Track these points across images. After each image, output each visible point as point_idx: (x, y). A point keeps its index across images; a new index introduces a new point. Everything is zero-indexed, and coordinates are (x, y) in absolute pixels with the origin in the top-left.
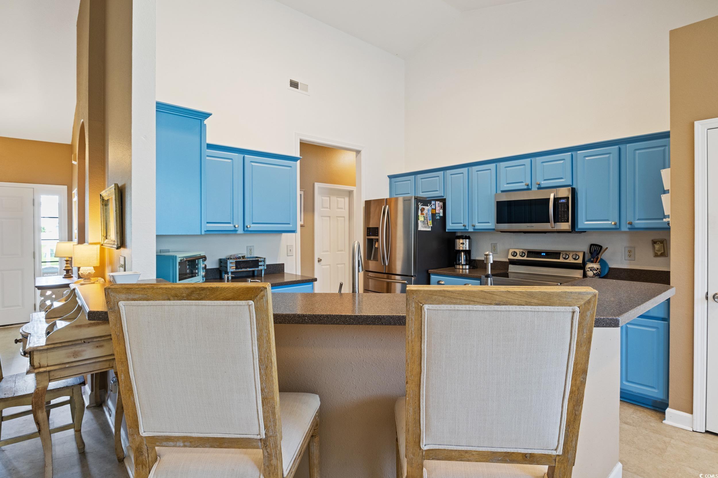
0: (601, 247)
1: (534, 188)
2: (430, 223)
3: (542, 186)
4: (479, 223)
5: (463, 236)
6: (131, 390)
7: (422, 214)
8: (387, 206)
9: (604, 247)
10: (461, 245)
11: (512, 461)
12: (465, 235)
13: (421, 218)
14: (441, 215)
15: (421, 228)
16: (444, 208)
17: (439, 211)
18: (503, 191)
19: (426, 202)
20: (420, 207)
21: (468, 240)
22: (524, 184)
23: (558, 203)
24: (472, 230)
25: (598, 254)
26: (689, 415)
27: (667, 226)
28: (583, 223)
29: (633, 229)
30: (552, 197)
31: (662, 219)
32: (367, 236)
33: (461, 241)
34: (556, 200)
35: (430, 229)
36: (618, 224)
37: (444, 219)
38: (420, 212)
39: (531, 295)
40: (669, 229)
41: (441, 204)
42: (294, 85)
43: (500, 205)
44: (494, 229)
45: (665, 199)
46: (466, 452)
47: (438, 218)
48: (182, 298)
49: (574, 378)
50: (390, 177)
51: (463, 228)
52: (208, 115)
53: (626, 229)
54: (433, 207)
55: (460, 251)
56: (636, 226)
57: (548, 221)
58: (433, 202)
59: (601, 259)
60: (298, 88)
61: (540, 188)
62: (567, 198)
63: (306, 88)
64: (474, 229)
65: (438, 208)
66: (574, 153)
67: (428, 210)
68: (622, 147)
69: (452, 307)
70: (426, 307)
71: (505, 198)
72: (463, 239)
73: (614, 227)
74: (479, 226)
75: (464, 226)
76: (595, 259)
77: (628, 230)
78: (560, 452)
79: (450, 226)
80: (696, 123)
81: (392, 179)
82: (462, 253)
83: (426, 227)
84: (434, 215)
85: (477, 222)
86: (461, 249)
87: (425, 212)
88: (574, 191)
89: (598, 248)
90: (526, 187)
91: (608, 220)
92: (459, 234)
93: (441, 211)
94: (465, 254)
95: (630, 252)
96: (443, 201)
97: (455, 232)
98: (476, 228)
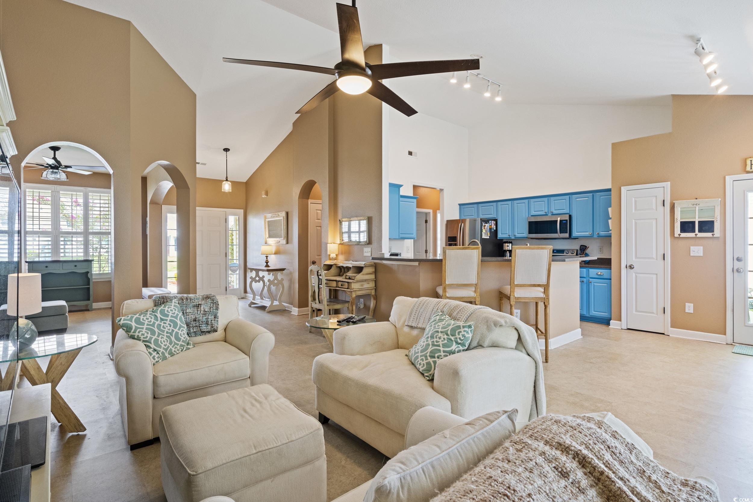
0: (586, 247)
1: (550, 214)
2: (489, 233)
3: (554, 213)
4: (518, 234)
5: (508, 242)
6: (445, 272)
7: (484, 228)
8: (463, 224)
9: (587, 247)
10: (507, 247)
11: (536, 286)
12: (509, 241)
13: (484, 231)
14: (495, 229)
15: (484, 237)
16: (496, 225)
17: (494, 227)
18: (532, 216)
19: (487, 221)
20: (483, 224)
21: (511, 244)
22: (544, 212)
23: (562, 223)
24: (514, 238)
25: (584, 251)
26: (619, 322)
27: (610, 235)
28: (575, 234)
29: (599, 236)
30: (559, 219)
31: (609, 232)
32: (448, 242)
33: (507, 244)
34: (560, 221)
35: (488, 238)
36: (592, 234)
37: (496, 231)
38: (483, 227)
39: (539, 247)
40: (611, 236)
41: (495, 222)
42: (410, 153)
43: (530, 223)
44: (527, 237)
45: (610, 221)
46: (525, 284)
47: (493, 231)
48: (461, 249)
49: (549, 266)
50: (460, 205)
51: (508, 237)
52: (401, 186)
53: (596, 237)
54: (490, 224)
55: (506, 251)
56: (601, 235)
57: (557, 233)
58: (490, 222)
59: (586, 253)
60: (412, 155)
61: (553, 214)
62: (567, 220)
63: (416, 155)
64: (515, 237)
65: (493, 225)
66: (570, 196)
67: (488, 226)
68: (594, 194)
69: (522, 250)
70: (517, 250)
71: (533, 219)
72: (508, 243)
73: (590, 235)
74: (518, 235)
75: (509, 235)
76: (582, 253)
77: (597, 237)
78: (546, 283)
79: (500, 236)
80: (622, 188)
81: (461, 206)
82: (508, 252)
83: (486, 236)
84: (490, 229)
85: (517, 233)
86: (507, 249)
87: (486, 227)
88: (570, 216)
89: (584, 247)
90: (545, 214)
91: (587, 232)
92: (505, 241)
93: (495, 226)
94: (509, 253)
95: (600, 249)
96: (496, 221)
97: (502, 239)
98: (516, 237)
